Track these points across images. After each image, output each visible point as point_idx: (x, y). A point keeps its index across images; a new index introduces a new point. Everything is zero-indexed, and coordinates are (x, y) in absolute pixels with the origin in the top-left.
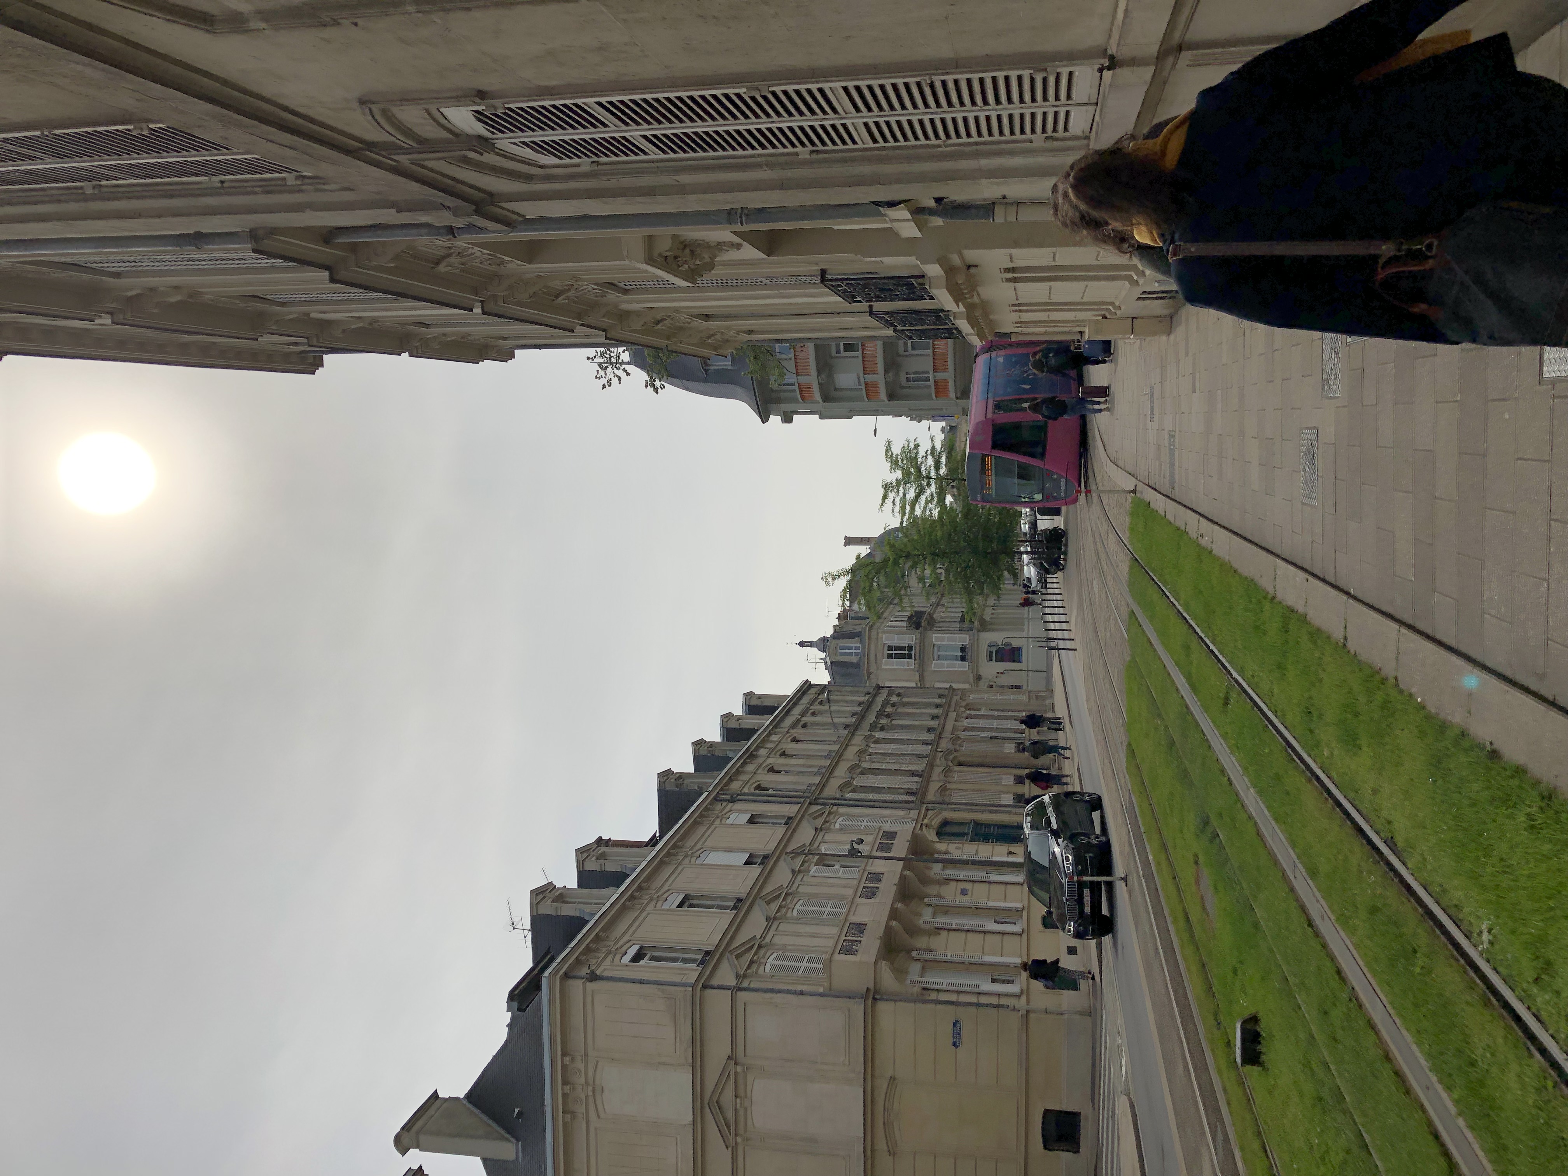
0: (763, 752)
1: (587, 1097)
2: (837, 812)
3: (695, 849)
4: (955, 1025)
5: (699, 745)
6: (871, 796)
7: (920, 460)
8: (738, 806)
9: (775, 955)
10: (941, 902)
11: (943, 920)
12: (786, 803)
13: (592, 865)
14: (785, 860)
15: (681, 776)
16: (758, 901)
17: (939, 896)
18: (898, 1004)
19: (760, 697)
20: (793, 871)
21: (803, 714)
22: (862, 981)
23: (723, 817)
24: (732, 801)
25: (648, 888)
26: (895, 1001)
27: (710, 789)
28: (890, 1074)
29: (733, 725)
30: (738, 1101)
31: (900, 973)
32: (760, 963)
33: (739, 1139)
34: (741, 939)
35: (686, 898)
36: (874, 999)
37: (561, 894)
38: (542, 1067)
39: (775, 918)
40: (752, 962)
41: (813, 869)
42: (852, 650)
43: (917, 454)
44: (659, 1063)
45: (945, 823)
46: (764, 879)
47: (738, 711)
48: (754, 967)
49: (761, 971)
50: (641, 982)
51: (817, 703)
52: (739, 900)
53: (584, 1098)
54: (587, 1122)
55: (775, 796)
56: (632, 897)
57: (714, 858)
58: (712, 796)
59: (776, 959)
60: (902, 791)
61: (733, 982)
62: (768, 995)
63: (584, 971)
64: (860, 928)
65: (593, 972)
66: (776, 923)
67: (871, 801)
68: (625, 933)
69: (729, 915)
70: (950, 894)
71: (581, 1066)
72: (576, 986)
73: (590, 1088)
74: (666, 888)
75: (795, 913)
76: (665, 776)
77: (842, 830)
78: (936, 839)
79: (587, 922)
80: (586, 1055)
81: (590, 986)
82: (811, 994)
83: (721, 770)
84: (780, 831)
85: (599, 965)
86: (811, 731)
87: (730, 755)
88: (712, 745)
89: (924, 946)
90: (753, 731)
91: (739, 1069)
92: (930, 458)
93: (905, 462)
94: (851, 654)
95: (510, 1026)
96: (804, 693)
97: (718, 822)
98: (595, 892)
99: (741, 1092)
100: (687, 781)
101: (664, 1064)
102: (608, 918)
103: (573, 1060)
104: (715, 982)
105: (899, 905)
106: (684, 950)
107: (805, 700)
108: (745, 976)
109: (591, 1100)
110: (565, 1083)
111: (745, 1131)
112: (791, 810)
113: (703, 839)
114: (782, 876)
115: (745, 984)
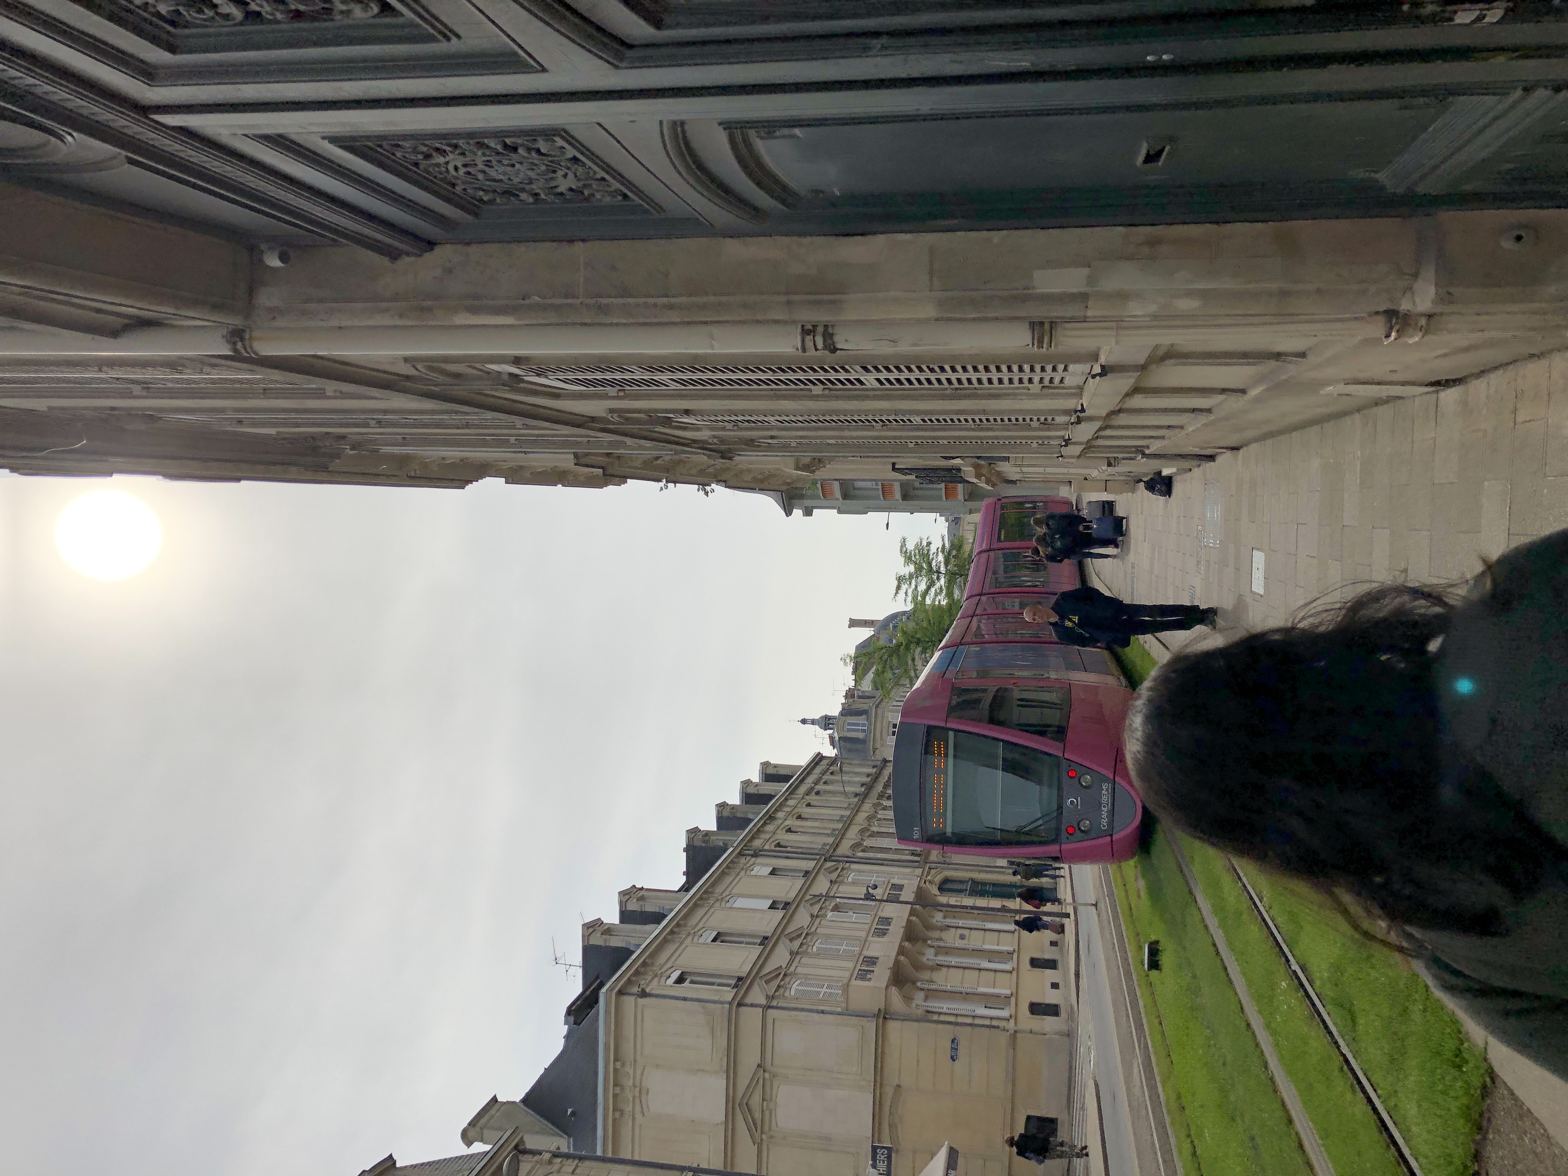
0: (780, 815)
1: (634, 1097)
2: (849, 868)
3: (724, 895)
4: (953, 1041)
5: (722, 807)
6: (879, 855)
7: (931, 557)
8: (760, 860)
9: (798, 982)
10: (941, 944)
11: (942, 959)
12: (802, 859)
13: (633, 906)
14: (804, 907)
15: (707, 834)
16: (783, 938)
17: (941, 939)
18: (905, 1022)
19: (775, 766)
20: (812, 916)
21: (816, 783)
22: (876, 1003)
23: (748, 869)
24: (755, 855)
25: (685, 926)
26: (903, 1020)
27: (735, 845)
28: (896, 1082)
29: (751, 790)
30: (765, 1103)
31: (908, 999)
32: (786, 988)
33: (764, 1137)
34: (769, 967)
35: (719, 935)
36: (885, 1018)
37: (608, 928)
38: (596, 1073)
39: (797, 953)
40: (779, 987)
41: (830, 914)
42: (857, 727)
43: (928, 551)
44: (698, 1070)
45: (946, 881)
46: (787, 920)
47: (756, 778)
48: (781, 991)
49: (787, 994)
50: (685, 999)
51: (828, 773)
52: (765, 938)
53: (631, 1099)
54: (634, 1119)
55: (793, 853)
56: (672, 932)
57: (740, 903)
58: (737, 852)
59: (799, 985)
60: (908, 852)
61: (763, 1001)
62: (793, 1013)
63: (635, 990)
64: (872, 961)
65: (643, 990)
66: (798, 958)
67: (878, 859)
68: (668, 959)
69: (758, 949)
70: (951, 938)
71: (631, 1072)
72: (629, 1002)
73: (637, 1090)
74: (701, 925)
75: (815, 949)
76: (693, 833)
77: (853, 883)
78: (937, 892)
79: (633, 952)
80: (635, 1061)
81: (642, 1001)
82: (831, 1013)
83: (744, 830)
84: (800, 882)
85: (648, 985)
86: (824, 798)
87: (751, 816)
88: (733, 807)
89: (927, 978)
90: (771, 797)
91: (767, 1075)
92: (940, 554)
93: (917, 557)
94: (857, 731)
95: (567, 1037)
96: (817, 764)
97: (743, 873)
98: (638, 927)
99: (767, 1097)
100: (713, 838)
101: (703, 1071)
102: (653, 947)
103: (623, 1065)
104: (748, 1000)
105: (906, 944)
106: (720, 976)
107: (818, 770)
108: (773, 997)
109: (637, 1101)
110: (616, 1085)
111: (770, 1129)
112: (809, 865)
113: (731, 887)
114: (802, 919)
115: (774, 1003)
